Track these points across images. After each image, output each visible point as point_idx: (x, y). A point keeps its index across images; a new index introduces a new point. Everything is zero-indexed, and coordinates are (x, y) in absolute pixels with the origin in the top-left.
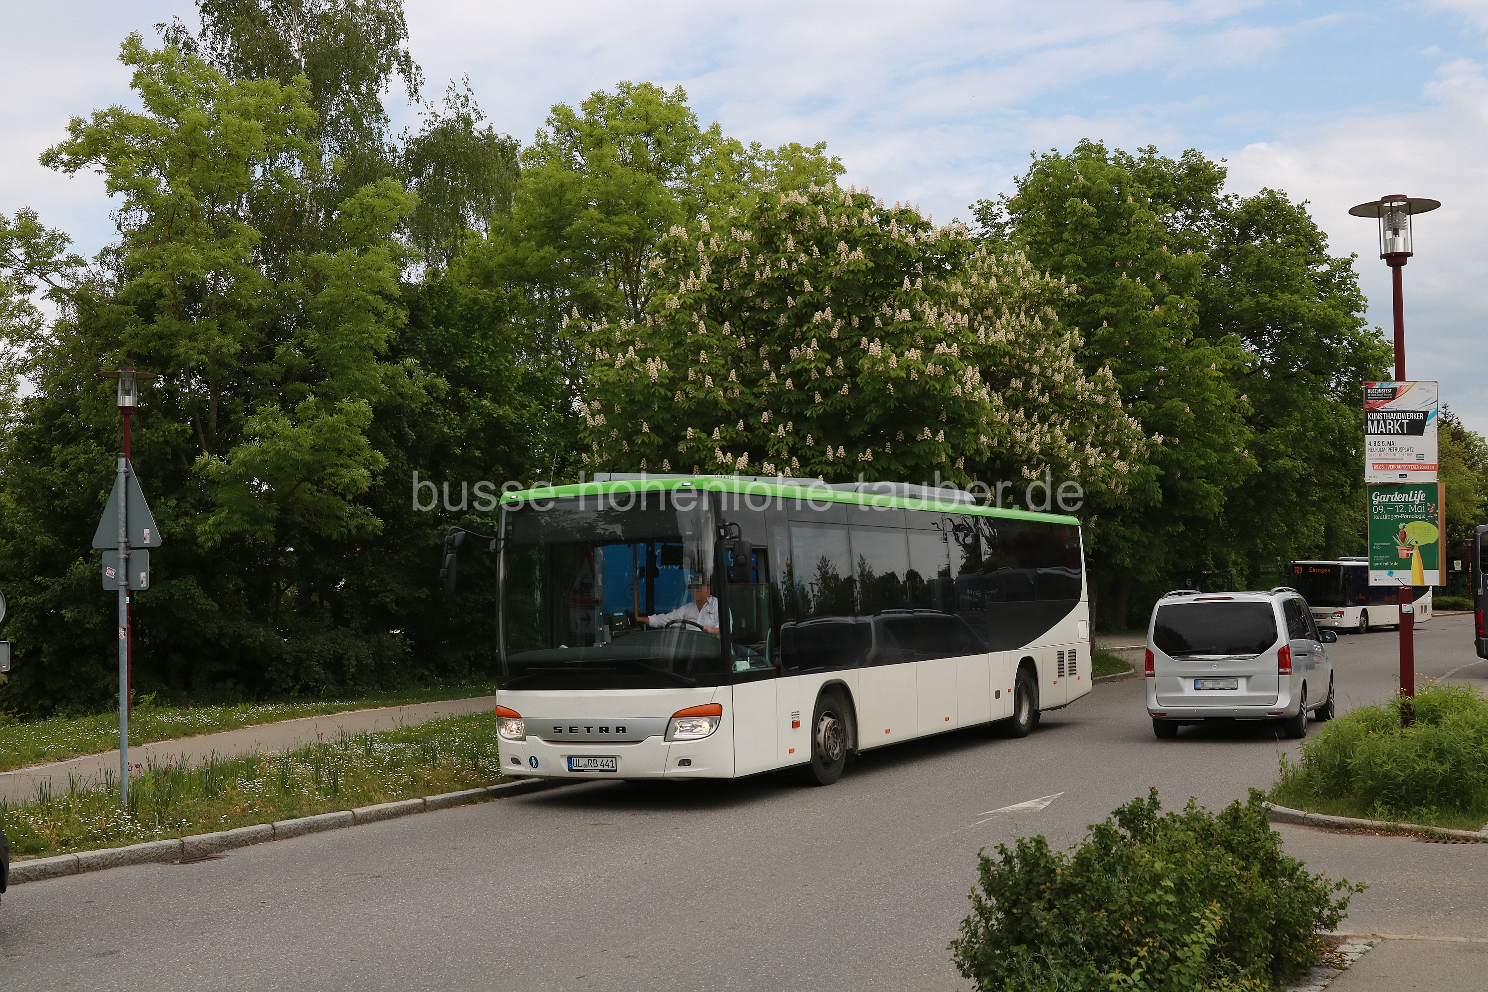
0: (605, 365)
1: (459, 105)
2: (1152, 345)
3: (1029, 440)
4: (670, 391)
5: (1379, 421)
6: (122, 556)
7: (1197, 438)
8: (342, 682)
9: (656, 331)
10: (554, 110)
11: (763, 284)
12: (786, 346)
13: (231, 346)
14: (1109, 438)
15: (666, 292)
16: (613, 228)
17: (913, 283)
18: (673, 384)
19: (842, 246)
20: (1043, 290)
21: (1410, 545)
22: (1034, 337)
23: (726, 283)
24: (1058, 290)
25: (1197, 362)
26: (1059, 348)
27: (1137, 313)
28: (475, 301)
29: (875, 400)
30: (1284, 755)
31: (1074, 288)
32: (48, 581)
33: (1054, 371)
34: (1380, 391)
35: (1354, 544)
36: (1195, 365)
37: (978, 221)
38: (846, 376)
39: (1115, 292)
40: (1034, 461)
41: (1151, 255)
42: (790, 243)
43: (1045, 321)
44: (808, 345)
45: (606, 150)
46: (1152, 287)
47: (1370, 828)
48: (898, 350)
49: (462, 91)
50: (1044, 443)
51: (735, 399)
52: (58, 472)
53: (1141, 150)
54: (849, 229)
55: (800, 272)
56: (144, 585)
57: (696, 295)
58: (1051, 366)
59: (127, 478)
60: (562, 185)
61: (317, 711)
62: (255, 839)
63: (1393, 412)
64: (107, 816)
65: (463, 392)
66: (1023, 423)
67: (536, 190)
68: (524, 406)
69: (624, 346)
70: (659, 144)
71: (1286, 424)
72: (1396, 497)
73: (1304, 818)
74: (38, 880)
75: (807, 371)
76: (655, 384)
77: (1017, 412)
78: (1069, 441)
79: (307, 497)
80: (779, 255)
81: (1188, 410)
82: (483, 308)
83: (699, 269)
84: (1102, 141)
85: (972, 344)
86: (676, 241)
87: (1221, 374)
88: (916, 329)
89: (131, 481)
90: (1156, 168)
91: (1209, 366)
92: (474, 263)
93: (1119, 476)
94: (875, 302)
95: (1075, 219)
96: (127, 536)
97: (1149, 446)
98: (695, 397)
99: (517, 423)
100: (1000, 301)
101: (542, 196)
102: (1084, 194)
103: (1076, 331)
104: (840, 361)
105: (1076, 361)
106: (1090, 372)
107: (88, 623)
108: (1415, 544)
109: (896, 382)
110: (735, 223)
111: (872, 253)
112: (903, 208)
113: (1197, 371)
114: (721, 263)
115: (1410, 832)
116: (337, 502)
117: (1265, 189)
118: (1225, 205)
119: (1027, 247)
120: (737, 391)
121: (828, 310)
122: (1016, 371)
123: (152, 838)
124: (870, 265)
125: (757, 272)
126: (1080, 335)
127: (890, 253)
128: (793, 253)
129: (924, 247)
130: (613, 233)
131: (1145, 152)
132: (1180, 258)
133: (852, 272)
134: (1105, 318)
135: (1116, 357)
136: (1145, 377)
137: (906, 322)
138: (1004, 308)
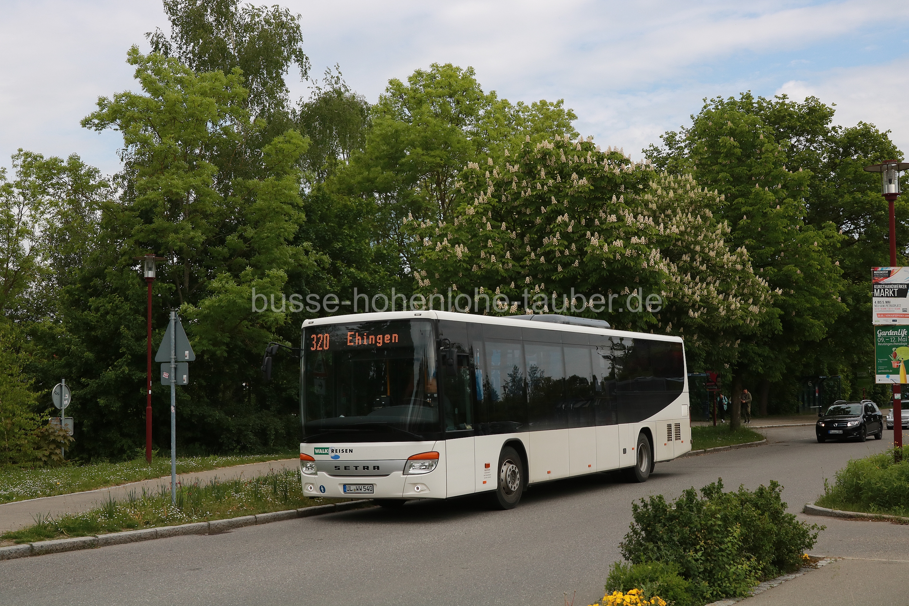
0: (429, 249)
1: (333, 82)
2: (775, 231)
3: (694, 293)
4: (469, 264)
5: (880, 290)
6: (173, 366)
7: (806, 290)
8: (265, 443)
9: (460, 228)
10: (391, 83)
11: (526, 200)
12: (540, 236)
13: (199, 237)
14: (746, 291)
15: (466, 204)
16: (431, 159)
17: (618, 198)
18: (470, 260)
19: (574, 176)
20: (703, 198)
21: (899, 360)
22: (697, 228)
23: (504, 198)
24: (713, 199)
25: (806, 241)
26: (714, 234)
27: (766, 210)
28: (345, 206)
29: (595, 270)
30: (826, 480)
31: (723, 197)
32: (90, 382)
33: (710, 249)
34: (881, 272)
36: (804, 244)
37: (666, 145)
38: (577, 255)
39: (752, 196)
40: (697, 306)
41: (775, 172)
42: (543, 173)
43: (705, 218)
44: (554, 236)
45: (424, 108)
46: (775, 192)
47: (866, 517)
48: (609, 240)
49: (335, 73)
50: (703, 295)
51: (509, 269)
52: (94, 315)
53: (776, 97)
54: (579, 164)
55: (550, 191)
56: (185, 382)
57: (484, 206)
58: (708, 246)
59: (175, 323)
60: (397, 131)
61: (256, 460)
62: (246, 524)
63: (889, 284)
64: (167, 509)
65: (339, 263)
66: (690, 282)
67: (381, 134)
68: (376, 272)
69: (441, 237)
70: (458, 103)
72: (891, 333)
73: (832, 513)
74: (137, 541)
75: (553, 252)
76: (460, 261)
77: (686, 276)
78: (718, 294)
79: (245, 329)
80: (536, 181)
81: (799, 272)
82: (350, 210)
83: (487, 189)
84: (750, 91)
85: (655, 235)
86: (472, 172)
87: (821, 249)
88: (620, 227)
89: (178, 325)
90: (786, 109)
91: (813, 244)
92: (341, 181)
93: (752, 315)
94: (595, 208)
95: (726, 150)
96: (175, 355)
97: (773, 296)
98: (485, 268)
99: (372, 283)
100: (676, 204)
101: (385, 138)
102: (732, 133)
103: (726, 223)
104: (573, 246)
105: (725, 242)
106: (732, 251)
107: (113, 407)
108: (901, 359)
109: (608, 261)
110: (509, 160)
111: (593, 180)
112: (613, 150)
113: (805, 247)
114: (501, 185)
115: (888, 519)
116: (264, 332)
117: (861, 122)
118: (833, 133)
119: (695, 168)
120: (510, 265)
121: (566, 215)
122: (685, 250)
123: (191, 522)
124: (592, 188)
125: (523, 192)
126: (729, 225)
127: (603, 180)
128: (544, 179)
129: (625, 175)
130: (431, 163)
131: (779, 98)
132: (795, 173)
133: (581, 192)
134: (745, 213)
135: (751, 240)
136: (771, 251)
137: (614, 222)
138: (678, 210)
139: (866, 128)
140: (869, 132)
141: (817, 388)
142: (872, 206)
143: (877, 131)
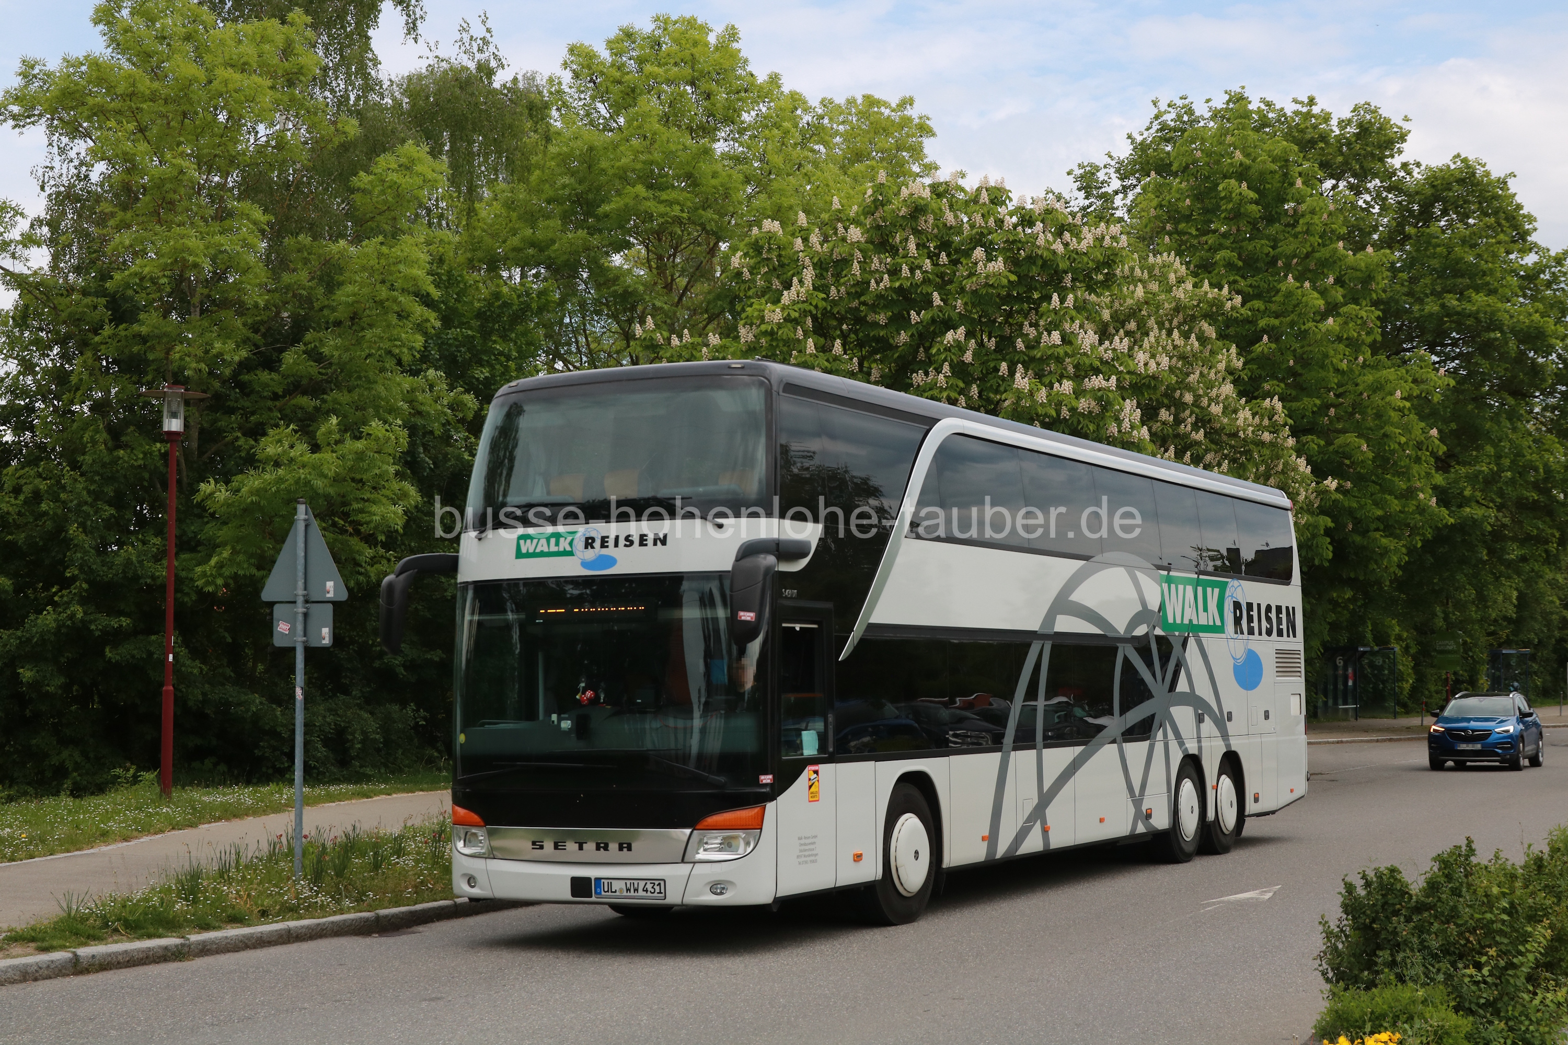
1: (475, 49)
2: (1323, 367)
6: (300, 610)
7: (1374, 482)
9: (751, 348)
10: (572, 50)
11: (880, 296)
12: (907, 368)
15: (763, 301)
16: (662, 209)
17: (1062, 301)
19: (978, 253)
20: (1200, 301)
22: (1189, 360)
23: (833, 291)
24: (1217, 304)
25: (1378, 388)
26: (1213, 371)
27: (1306, 327)
31: (1237, 299)
33: (1211, 400)
35: (1554, 617)
36: (1374, 391)
39: (1277, 299)
41: (1324, 253)
42: (912, 246)
43: (1202, 340)
44: (940, 371)
46: (1323, 293)
48: (1047, 382)
49: (478, 31)
53: (1295, 101)
54: (985, 231)
55: (926, 281)
56: (326, 642)
57: (801, 307)
58: (1207, 394)
59: (307, 526)
60: (591, 149)
67: (561, 154)
71: (1476, 461)
80: (898, 260)
81: (1364, 447)
82: (506, 305)
83: (802, 273)
84: (1243, 88)
85: (1129, 372)
86: (770, 238)
87: (1407, 404)
88: (1067, 356)
89: (311, 529)
90: (1315, 127)
91: (1392, 394)
94: (1014, 320)
95: (1231, 205)
96: (305, 589)
97: (1320, 493)
100: (1147, 312)
102: (1242, 174)
103: (1233, 349)
104: (974, 390)
105: (1235, 387)
106: (1254, 402)
107: (48, 685)
110: (841, 217)
111: (1013, 262)
112: (1044, 203)
113: (1377, 398)
114: (829, 266)
117: (1458, 156)
118: (1402, 174)
121: (961, 329)
122: (1166, 401)
123: (343, 911)
124: (1013, 278)
125: (873, 281)
126: (1239, 354)
127: (1034, 263)
128: (915, 258)
129: (1073, 255)
130: (662, 215)
131: (1301, 103)
132: (1358, 256)
133: (992, 285)
134: (1264, 331)
135: (1275, 382)
136: (1315, 405)
137: (1054, 346)
138: (1152, 322)
139: (1468, 167)
140: (1474, 174)
141: (1350, 671)
142: (1478, 320)
143: (1487, 174)
